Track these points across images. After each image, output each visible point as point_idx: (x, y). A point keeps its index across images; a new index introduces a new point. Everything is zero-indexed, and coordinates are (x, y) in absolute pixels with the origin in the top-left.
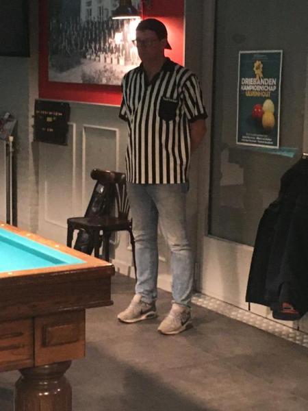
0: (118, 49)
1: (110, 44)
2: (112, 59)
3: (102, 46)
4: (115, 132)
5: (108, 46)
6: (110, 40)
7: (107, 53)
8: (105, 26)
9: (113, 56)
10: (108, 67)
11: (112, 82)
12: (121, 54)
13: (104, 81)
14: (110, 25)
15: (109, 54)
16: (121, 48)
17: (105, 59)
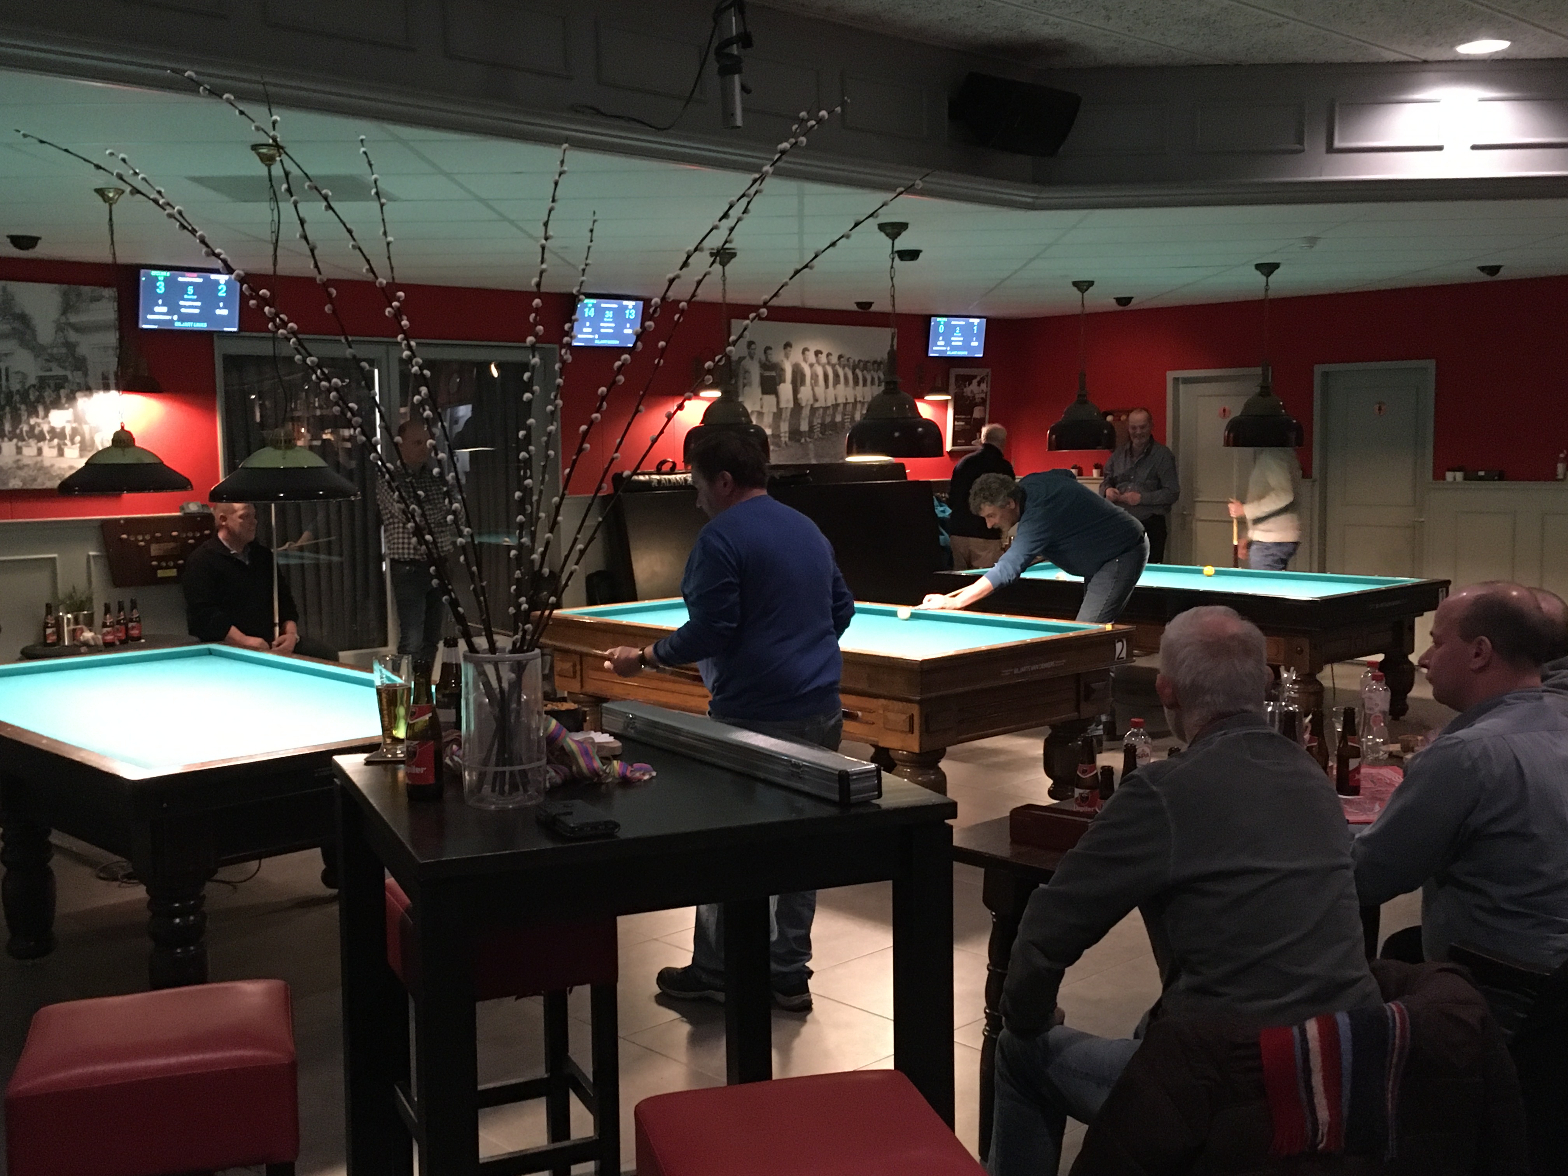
0: (57, 434)
1: (32, 428)
2: (40, 451)
3: (7, 427)
4: (53, 560)
5: (25, 428)
6: (33, 421)
7: (24, 440)
8: (17, 398)
9: (45, 446)
10: (26, 461)
11: (44, 484)
12: (68, 442)
13: (15, 484)
14: (32, 398)
15: (32, 442)
16: (68, 431)
17: (19, 450)
